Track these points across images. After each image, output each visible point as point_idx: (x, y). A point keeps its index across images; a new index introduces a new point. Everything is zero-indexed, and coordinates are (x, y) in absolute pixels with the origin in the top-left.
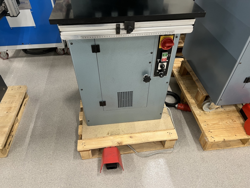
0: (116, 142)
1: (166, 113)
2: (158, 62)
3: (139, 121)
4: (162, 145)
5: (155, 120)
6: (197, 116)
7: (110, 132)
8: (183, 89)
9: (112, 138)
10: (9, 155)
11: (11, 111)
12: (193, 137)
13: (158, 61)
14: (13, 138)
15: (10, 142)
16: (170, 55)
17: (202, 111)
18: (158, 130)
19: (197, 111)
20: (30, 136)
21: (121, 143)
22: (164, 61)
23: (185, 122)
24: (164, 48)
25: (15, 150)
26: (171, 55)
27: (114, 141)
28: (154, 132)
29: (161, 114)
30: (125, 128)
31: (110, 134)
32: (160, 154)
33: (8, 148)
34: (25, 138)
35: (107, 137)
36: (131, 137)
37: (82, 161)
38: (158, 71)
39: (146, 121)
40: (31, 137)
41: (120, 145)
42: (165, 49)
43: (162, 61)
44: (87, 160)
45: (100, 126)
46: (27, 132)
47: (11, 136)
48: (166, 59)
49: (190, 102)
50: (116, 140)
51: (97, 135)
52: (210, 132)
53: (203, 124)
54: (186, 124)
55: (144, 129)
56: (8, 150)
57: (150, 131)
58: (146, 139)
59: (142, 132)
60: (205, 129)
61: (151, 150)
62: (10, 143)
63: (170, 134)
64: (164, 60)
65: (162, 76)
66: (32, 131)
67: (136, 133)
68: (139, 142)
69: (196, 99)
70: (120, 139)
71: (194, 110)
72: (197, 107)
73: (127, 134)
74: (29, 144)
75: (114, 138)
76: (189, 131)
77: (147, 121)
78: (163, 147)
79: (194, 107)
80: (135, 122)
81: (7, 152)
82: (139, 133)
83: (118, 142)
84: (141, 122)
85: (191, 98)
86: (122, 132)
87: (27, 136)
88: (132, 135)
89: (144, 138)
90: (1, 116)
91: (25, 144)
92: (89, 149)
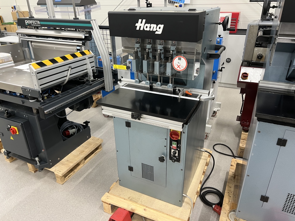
0: (131, 208)
2: (171, 148)
3: (160, 200)
5: (175, 206)
7: (131, 197)
8: (226, 191)
9: (130, 202)
10: (64, 184)
14: (73, 174)
15: (70, 175)
17: (229, 220)
18: (171, 214)
19: (224, 218)
21: (134, 210)
24: (173, 138)
25: (70, 183)
26: (181, 145)
27: (130, 206)
28: (167, 216)
29: (180, 201)
30: (145, 200)
31: (130, 199)
34: (81, 177)
35: (127, 200)
36: (145, 210)
38: (172, 156)
42: (175, 139)
43: (173, 148)
44: (107, 213)
45: (128, 189)
47: (73, 172)
48: (176, 147)
49: (223, 206)
51: (120, 195)
55: (160, 208)
56: (66, 180)
57: (163, 213)
58: (156, 217)
59: (156, 210)
65: (173, 161)
66: (88, 175)
67: (151, 209)
68: (149, 217)
70: (135, 206)
72: (227, 213)
73: (144, 206)
74: (80, 183)
75: (132, 204)
77: (167, 203)
79: (224, 212)
80: (157, 199)
81: (65, 181)
82: (153, 209)
84: (162, 201)
85: (227, 203)
86: (140, 202)
87: (83, 177)
88: (147, 208)
89: (155, 216)
90: (75, 154)
91: (78, 182)
92: (109, 203)
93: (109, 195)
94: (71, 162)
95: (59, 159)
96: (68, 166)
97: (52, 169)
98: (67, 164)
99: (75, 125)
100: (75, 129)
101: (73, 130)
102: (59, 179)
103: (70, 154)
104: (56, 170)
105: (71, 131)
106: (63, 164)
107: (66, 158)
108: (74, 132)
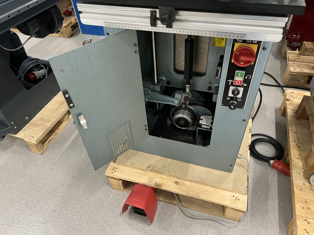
0: (154, 182)
1: (244, 167)
2: (230, 84)
3: (197, 164)
4: (222, 211)
5: (222, 172)
6: (295, 188)
7: (151, 166)
8: (291, 140)
9: (151, 174)
10: (45, 153)
11: (62, 106)
12: (279, 218)
13: (230, 82)
14: (56, 136)
15: (51, 139)
16: (250, 77)
17: (308, 184)
18: (219, 186)
19: (300, 181)
20: (72, 139)
21: (160, 185)
22: (238, 84)
23: (277, 192)
24: (239, 62)
25: (52, 150)
26: (252, 76)
27: (153, 179)
28: (213, 188)
29: (231, 165)
30: (174, 168)
31: (150, 169)
32: (214, 223)
33: (46, 146)
34: (67, 140)
35: (146, 170)
36: (176, 183)
37: (111, 189)
38: (229, 98)
39: (207, 168)
40: (73, 141)
41: (158, 187)
42: (242, 64)
43: (235, 83)
44: (117, 190)
45: (144, 153)
46: (72, 134)
47: (55, 134)
48: (241, 81)
49: (293, 163)
50: (155, 180)
51: (134, 164)
52: (306, 222)
53: (299, 204)
54: (276, 195)
55: (200, 178)
57: (206, 185)
58: (196, 193)
59: (194, 182)
60: (301, 215)
61: (203, 211)
62: (50, 141)
63: (237, 200)
64: (238, 82)
65: (232, 107)
66: (77, 135)
67: (186, 180)
68: (185, 193)
69: (306, 161)
70: (161, 179)
71: (294, 178)
72: (302, 174)
73: (174, 176)
74: (67, 149)
75: (154, 175)
76: (277, 206)
77: (209, 169)
78: (222, 215)
79: (297, 172)
80: (191, 165)
81: (44, 150)
82: (189, 181)
83: (156, 183)
84: (200, 167)
85: (298, 157)
86: (168, 172)
87: (70, 139)
88: (179, 180)
89: (194, 191)
90: (51, 108)
91: (64, 147)
92: (119, 178)
93: (116, 167)
94: (48, 121)
95: (27, 118)
96: (44, 127)
97: (20, 135)
98: (42, 125)
99: (42, 64)
100: (43, 70)
101: (41, 71)
102: (35, 148)
103: (44, 108)
104: (25, 135)
105: (38, 73)
106: (36, 125)
107: (38, 116)
108: (44, 75)
